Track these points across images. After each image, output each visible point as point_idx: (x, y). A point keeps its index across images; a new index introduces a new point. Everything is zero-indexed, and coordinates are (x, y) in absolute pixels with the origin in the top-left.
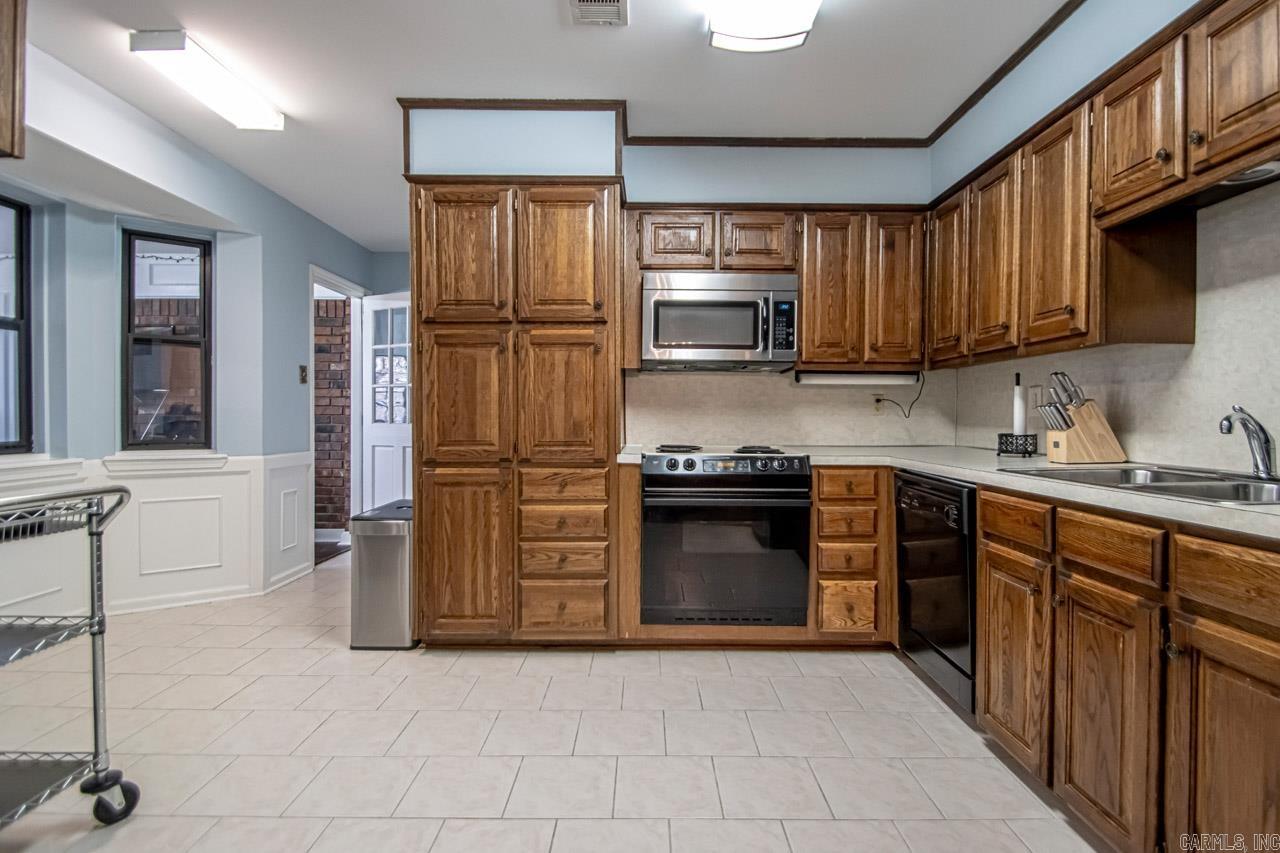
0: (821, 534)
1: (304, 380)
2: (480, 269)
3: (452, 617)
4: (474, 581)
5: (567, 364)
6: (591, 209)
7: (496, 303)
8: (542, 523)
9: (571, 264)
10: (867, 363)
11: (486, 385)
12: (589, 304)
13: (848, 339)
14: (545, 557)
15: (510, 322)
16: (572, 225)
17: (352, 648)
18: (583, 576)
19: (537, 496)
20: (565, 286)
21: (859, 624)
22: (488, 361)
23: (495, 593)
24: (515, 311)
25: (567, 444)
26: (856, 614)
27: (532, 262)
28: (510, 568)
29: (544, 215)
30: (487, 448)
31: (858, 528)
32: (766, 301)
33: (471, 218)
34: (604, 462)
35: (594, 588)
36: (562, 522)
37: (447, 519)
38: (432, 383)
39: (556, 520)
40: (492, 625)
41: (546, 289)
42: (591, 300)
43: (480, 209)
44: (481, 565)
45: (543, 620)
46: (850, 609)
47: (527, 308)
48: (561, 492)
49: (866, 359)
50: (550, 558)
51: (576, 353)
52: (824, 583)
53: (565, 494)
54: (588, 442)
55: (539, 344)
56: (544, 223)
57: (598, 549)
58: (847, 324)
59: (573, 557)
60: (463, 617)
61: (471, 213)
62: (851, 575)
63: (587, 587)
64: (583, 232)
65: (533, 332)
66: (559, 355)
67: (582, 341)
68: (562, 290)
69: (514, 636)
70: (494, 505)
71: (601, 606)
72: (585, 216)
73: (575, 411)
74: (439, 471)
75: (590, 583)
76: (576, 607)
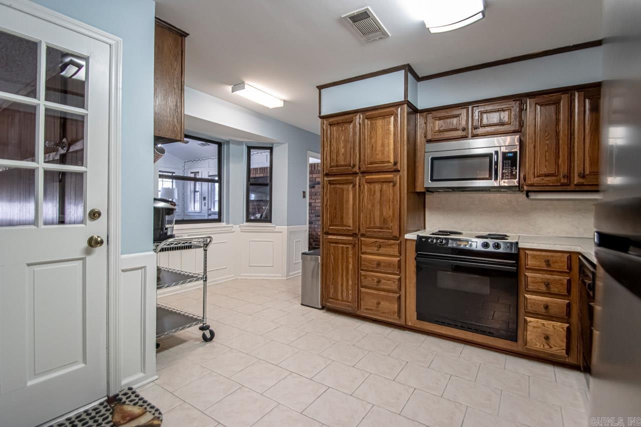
0: (527, 289)
1: (304, 197)
2: (346, 151)
3: (334, 299)
4: (342, 285)
5: (381, 191)
6: (392, 118)
7: (352, 165)
8: (370, 263)
9: (383, 145)
10: (576, 185)
11: (348, 201)
12: (391, 163)
13: (561, 170)
14: (371, 279)
15: (358, 173)
16: (383, 127)
17: (302, 304)
18: (388, 291)
19: (368, 251)
20: (380, 155)
21: (554, 349)
22: (348, 190)
23: (350, 292)
24: (360, 168)
25: (380, 228)
26: (552, 342)
27: (366, 146)
28: (357, 282)
29: (372, 124)
30: (347, 228)
31: (554, 289)
32: (497, 153)
33: (342, 130)
34: (397, 238)
35: (393, 297)
36: (379, 264)
37: (332, 256)
38: (327, 200)
39: (376, 263)
40: (349, 306)
41: (372, 157)
42: (392, 161)
43: (346, 125)
44: (345, 279)
45: (370, 308)
46: (547, 338)
47: (364, 166)
48: (378, 250)
49: (575, 183)
50: (373, 280)
51: (385, 186)
52: (529, 319)
53: (380, 251)
54: (390, 228)
55: (369, 182)
56: (371, 128)
57: (395, 279)
58: (560, 162)
59: (383, 281)
60: (338, 300)
61: (342, 128)
62: (550, 318)
63: (389, 296)
64: (388, 130)
65: (367, 177)
66: (378, 187)
67: (388, 180)
68: (379, 157)
69: (358, 313)
70: (351, 252)
71: (396, 306)
72: (389, 122)
73: (384, 213)
74: (330, 237)
75: (391, 294)
76: (384, 304)
